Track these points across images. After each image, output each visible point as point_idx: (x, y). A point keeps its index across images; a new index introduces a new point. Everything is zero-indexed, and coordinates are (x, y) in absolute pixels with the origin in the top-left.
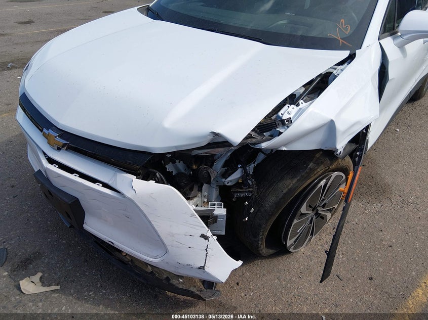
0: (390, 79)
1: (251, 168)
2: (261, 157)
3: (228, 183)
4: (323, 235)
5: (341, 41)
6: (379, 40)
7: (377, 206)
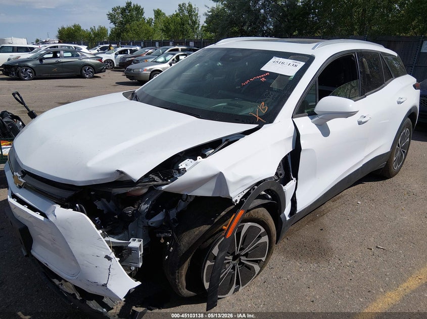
0: (302, 149)
1: (173, 213)
2: (182, 205)
3: (152, 224)
4: (252, 286)
5: (258, 118)
6: (292, 118)
7: (313, 266)
